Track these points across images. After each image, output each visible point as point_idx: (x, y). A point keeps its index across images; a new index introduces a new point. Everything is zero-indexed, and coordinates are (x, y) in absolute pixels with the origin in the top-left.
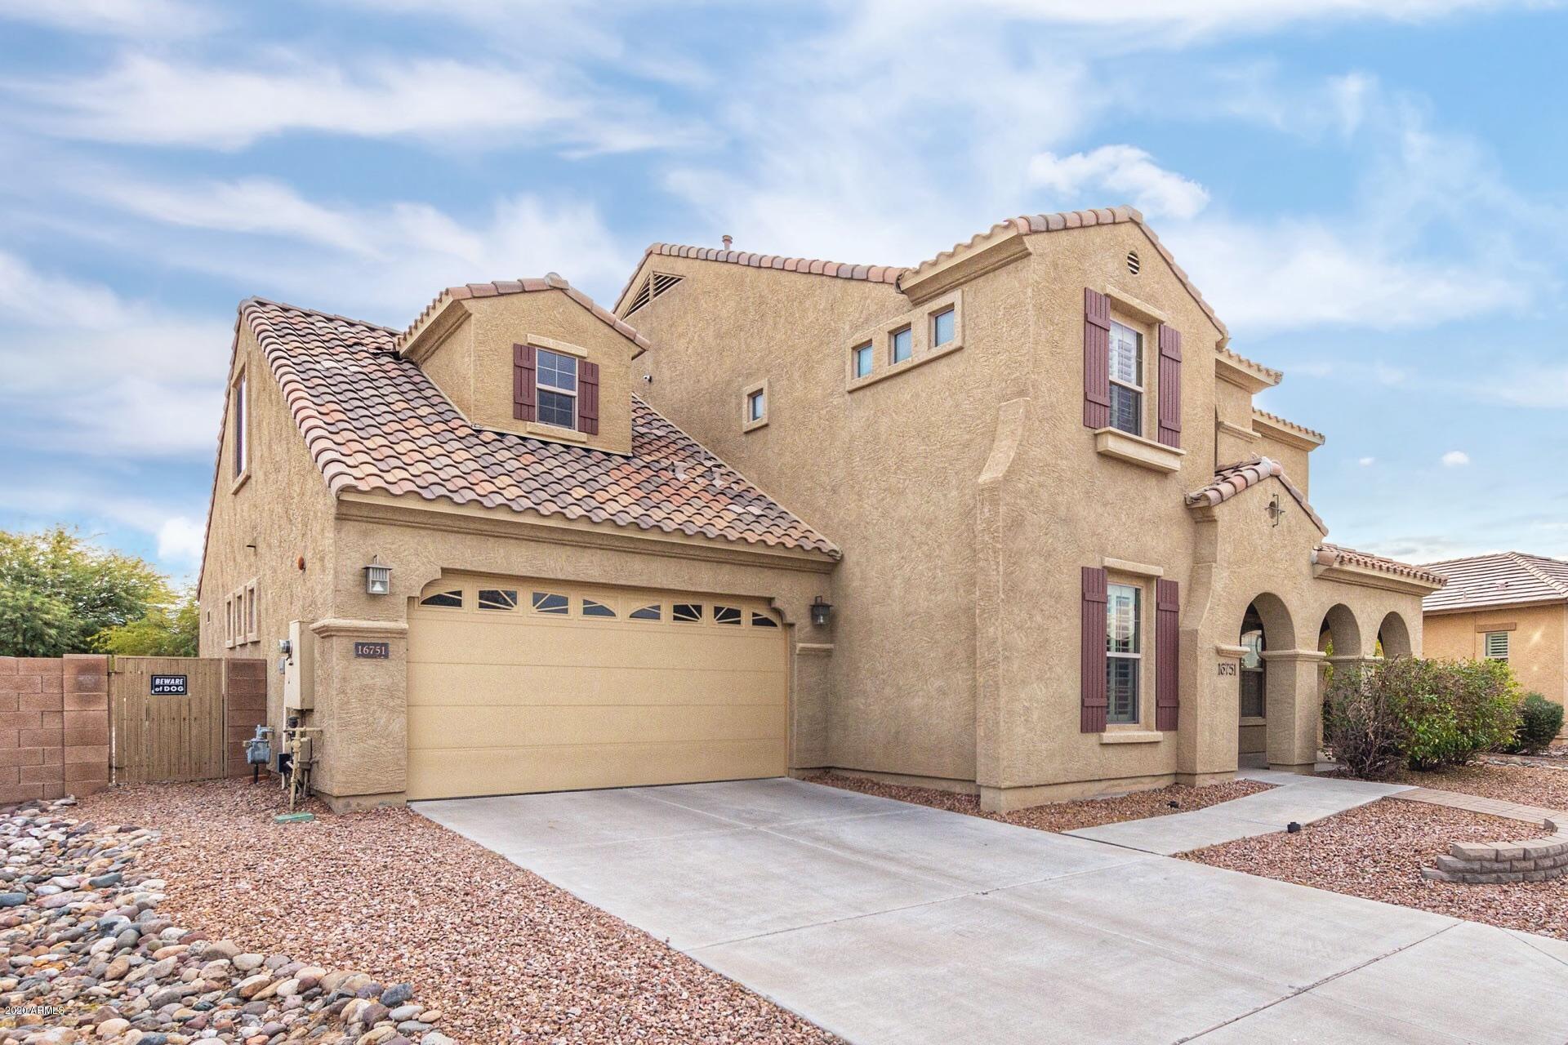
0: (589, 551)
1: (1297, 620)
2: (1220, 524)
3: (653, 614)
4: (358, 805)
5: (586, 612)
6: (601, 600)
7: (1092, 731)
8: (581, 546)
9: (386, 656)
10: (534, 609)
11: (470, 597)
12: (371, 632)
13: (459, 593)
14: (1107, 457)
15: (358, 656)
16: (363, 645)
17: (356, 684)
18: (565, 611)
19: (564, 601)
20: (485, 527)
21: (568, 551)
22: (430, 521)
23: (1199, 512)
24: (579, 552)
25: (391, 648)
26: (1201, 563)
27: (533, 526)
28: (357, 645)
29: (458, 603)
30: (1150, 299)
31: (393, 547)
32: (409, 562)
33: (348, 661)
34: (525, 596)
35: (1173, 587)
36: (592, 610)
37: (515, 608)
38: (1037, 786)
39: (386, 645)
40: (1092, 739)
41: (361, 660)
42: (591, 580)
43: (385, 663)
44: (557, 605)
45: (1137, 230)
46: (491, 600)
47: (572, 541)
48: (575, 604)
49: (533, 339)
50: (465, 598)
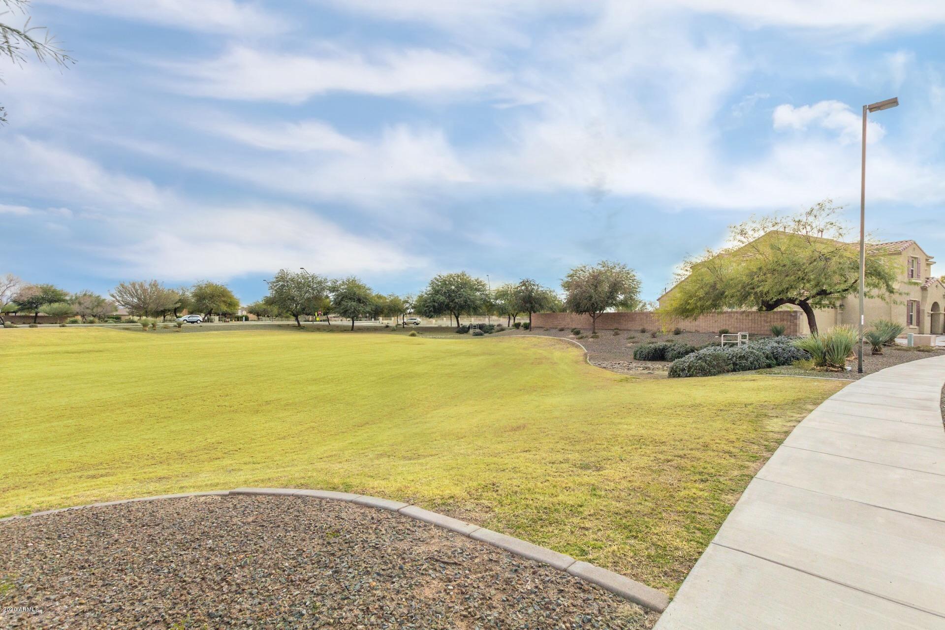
1: (940, 306)
2: (928, 292)
23: (924, 289)
26: (924, 298)
35: (919, 302)
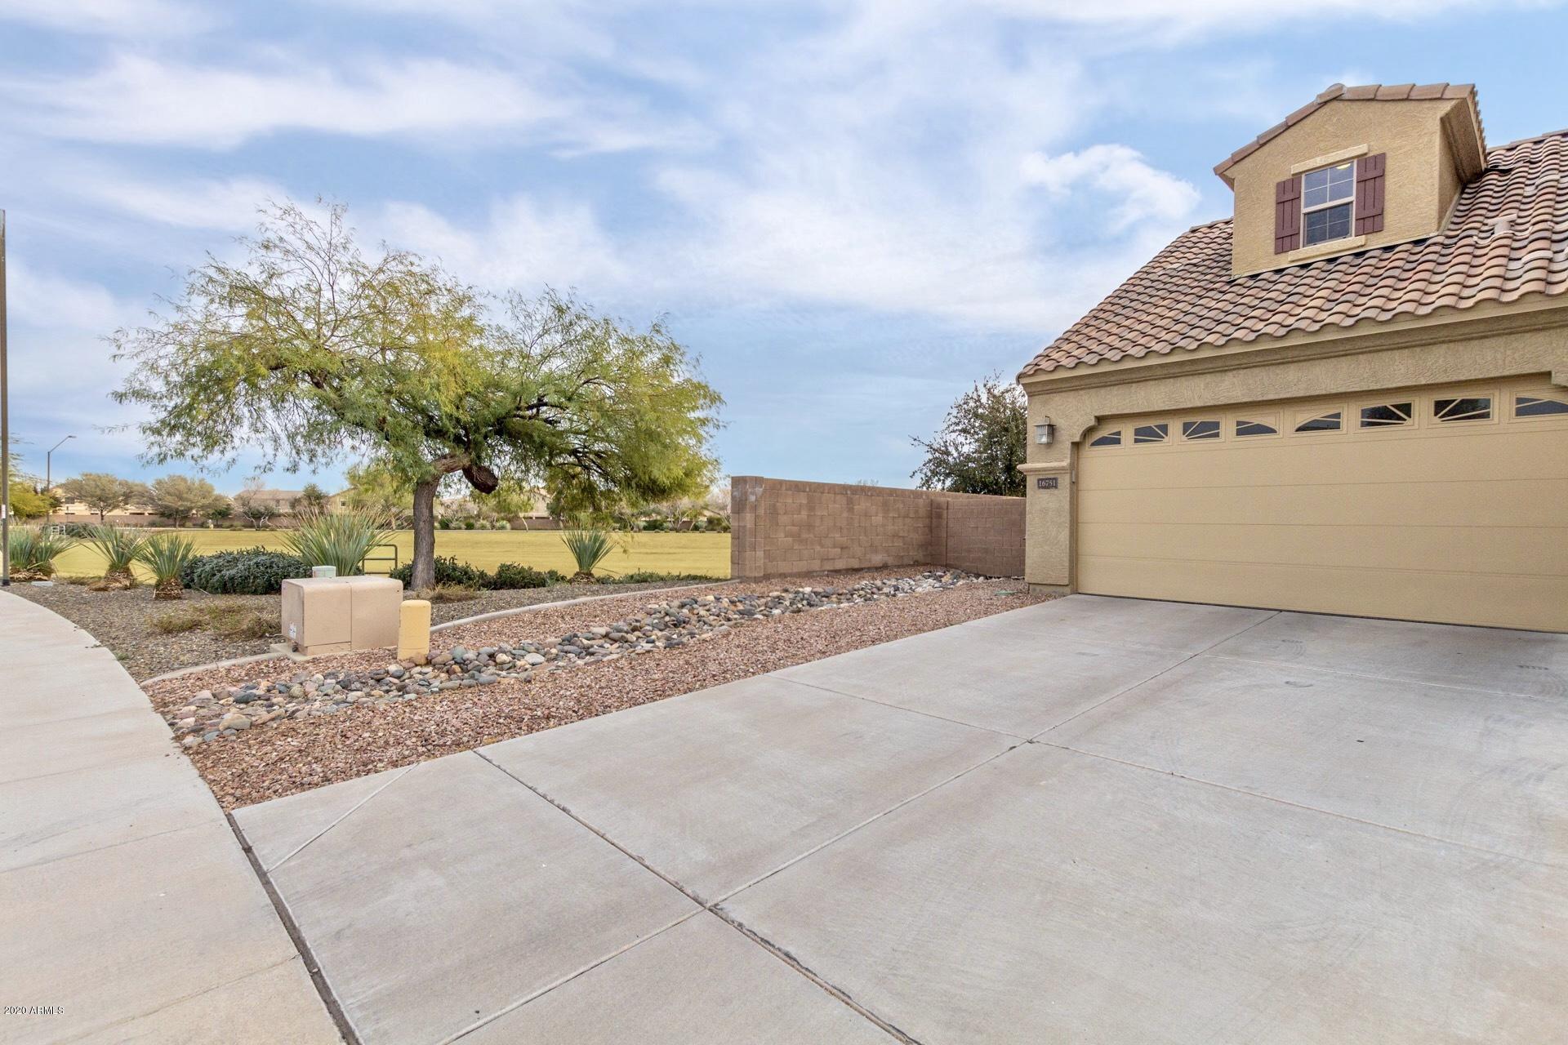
0: (1230, 374)
3: (1331, 424)
4: (1041, 590)
5: (1240, 433)
6: (1255, 419)
8: (1221, 371)
9: (1056, 487)
10: (1184, 438)
11: (1128, 432)
12: (1045, 471)
13: (1119, 433)
15: (1039, 487)
16: (1042, 480)
17: (1038, 507)
18: (1217, 435)
19: (1215, 426)
20: (1124, 377)
22: (1082, 383)
24: (1218, 377)
25: (1059, 481)
28: (1039, 480)
29: (1118, 442)
31: (1062, 407)
32: (1074, 416)
33: (1034, 492)
34: (1175, 427)
36: (1244, 430)
37: (1166, 439)
39: (1056, 479)
41: (1041, 490)
42: (1232, 402)
43: (1056, 492)
44: (1209, 430)
46: (1144, 434)
47: (1206, 369)
48: (1228, 425)
49: (1296, 168)
50: (1123, 437)
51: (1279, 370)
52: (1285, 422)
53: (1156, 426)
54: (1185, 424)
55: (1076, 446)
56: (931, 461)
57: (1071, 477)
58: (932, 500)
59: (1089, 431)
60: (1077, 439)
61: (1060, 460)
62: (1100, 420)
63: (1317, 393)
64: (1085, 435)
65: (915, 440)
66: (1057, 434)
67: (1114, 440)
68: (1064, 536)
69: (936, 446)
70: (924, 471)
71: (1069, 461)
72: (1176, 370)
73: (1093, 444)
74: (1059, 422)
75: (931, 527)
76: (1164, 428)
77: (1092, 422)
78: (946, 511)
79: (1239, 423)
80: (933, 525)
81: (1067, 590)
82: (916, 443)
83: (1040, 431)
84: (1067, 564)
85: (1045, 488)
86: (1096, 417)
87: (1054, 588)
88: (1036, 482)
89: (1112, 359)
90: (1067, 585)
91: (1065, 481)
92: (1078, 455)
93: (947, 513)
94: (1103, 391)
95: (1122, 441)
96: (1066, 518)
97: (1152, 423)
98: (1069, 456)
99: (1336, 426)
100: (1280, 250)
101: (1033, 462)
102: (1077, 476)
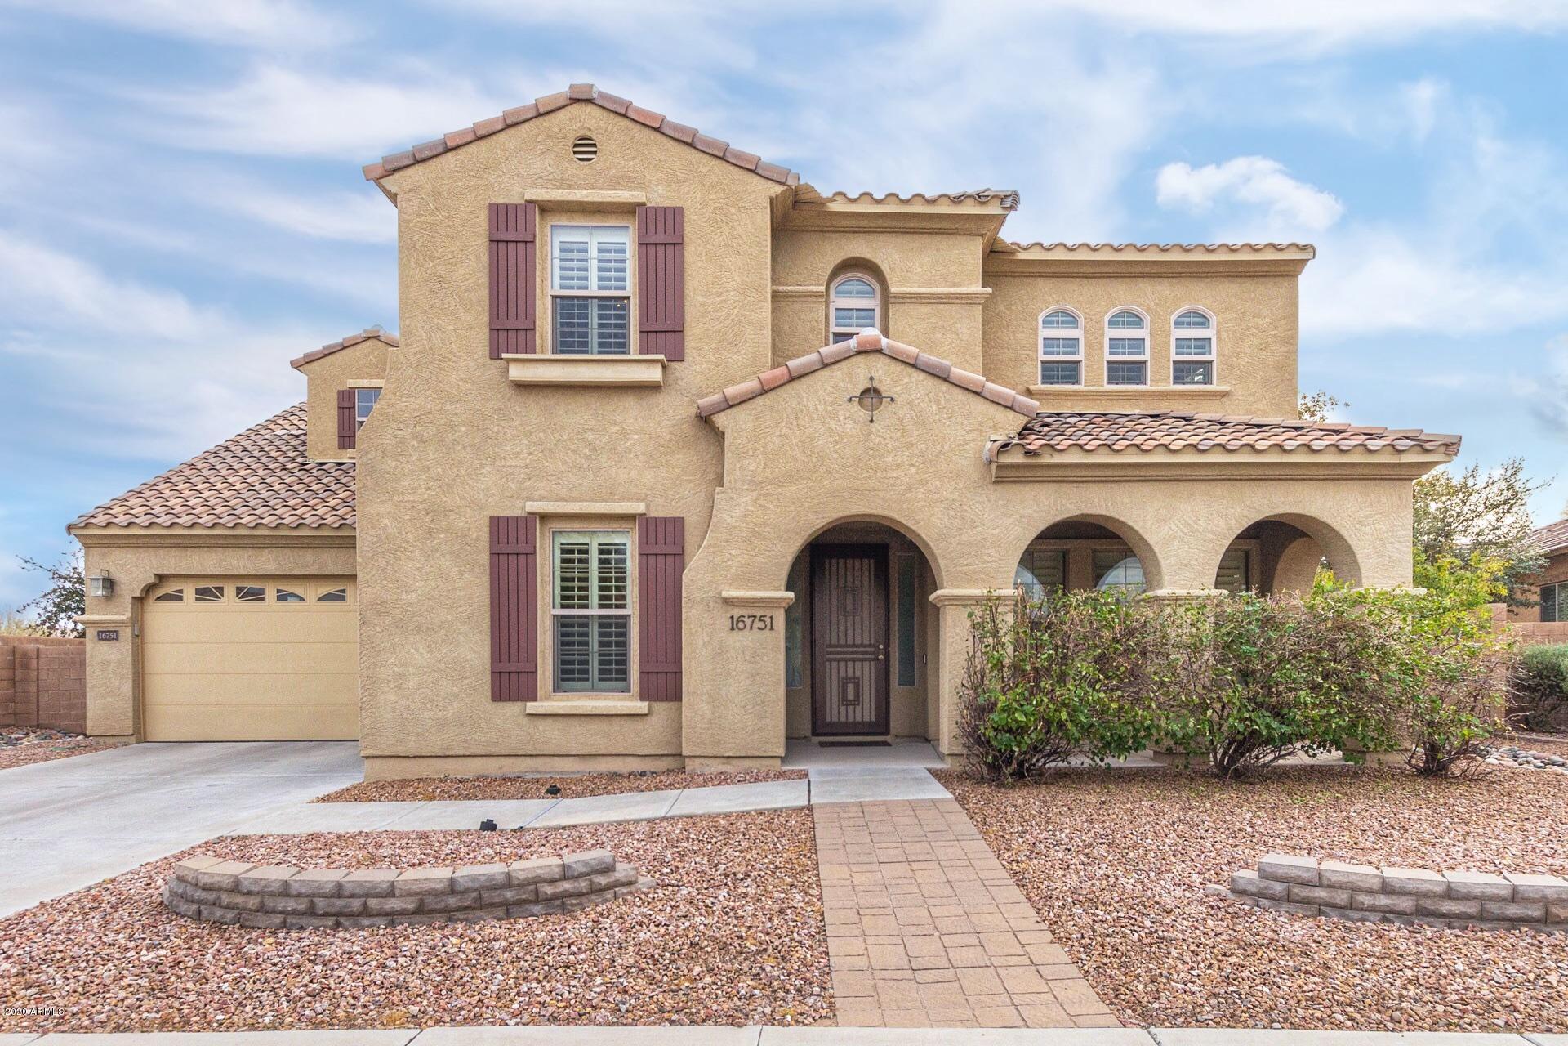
0: (267, 550)
3: (340, 597)
4: (103, 740)
5: (279, 598)
6: (290, 588)
7: (509, 699)
9: (117, 639)
10: (237, 600)
11: (189, 592)
12: (105, 623)
13: (181, 591)
14: (523, 387)
15: (100, 640)
16: (102, 632)
17: (99, 659)
18: (262, 599)
19: (261, 592)
21: (250, 552)
25: (120, 634)
27: (226, 537)
28: (99, 632)
29: (180, 599)
30: (626, 181)
31: (119, 562)
32: (132, 572)
33: (95, 644)
34: (230, 590)
35: (673, 523)
36: (282, 597)
37: (223, 600)
38: (415, 757)
39: (116, 632)
40: (513, 708)
41: (102, 642)
43: (117, 644)
44: (255, 595)
45: (590, 108)
46: (203, 594)
48: (271, 592)
49: (351, 383)
50: (185, 595)
51: (301, 552)
52: (312, 592)
53: (215, 588)
54: (237, 588)
55: (139, 601)
56: (54, 591)
57: (133, 630)
58: (14, 647)
59: (149, 589)
60: (138, 594)
61: (120, 614)
62: (161, 578)
63: (326, 573)
64: (148, 590)
65: (27, 562)
66: (117, 588)
67: (177, 597)
68: (127, 688)
69: (63, 573)
70: (42, 605)
71: (129, 615)
72: (221, 542)
73: (159, 599)
74: (117, 575)
75: (14, 680)
76: (220, 590)
77: (152, 580)
78: (35, 661)
79: (278, 591)
80: (16, 679)
81: (133, 739)
82: (28, 566)
83: (95, 583)
84: (131, 714)
85: (106, 640)
86: (155, 575)
87: (118, 739)
88: (96, 634)
89: (164, 525)
90: (132, 735)
91: (126, 634)
92: (142, 609)
93: (38, 664)
94: (161, 551)
95: (185, 598)
96: (128, 671)
97: (210, 585)
98: (130, 610)
99: (343, 599)
100: (342, 447)
101: (92, 614)
102: (141, 629)
